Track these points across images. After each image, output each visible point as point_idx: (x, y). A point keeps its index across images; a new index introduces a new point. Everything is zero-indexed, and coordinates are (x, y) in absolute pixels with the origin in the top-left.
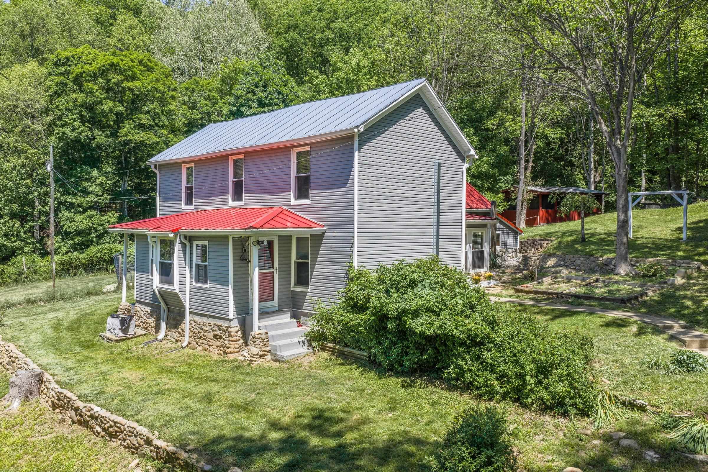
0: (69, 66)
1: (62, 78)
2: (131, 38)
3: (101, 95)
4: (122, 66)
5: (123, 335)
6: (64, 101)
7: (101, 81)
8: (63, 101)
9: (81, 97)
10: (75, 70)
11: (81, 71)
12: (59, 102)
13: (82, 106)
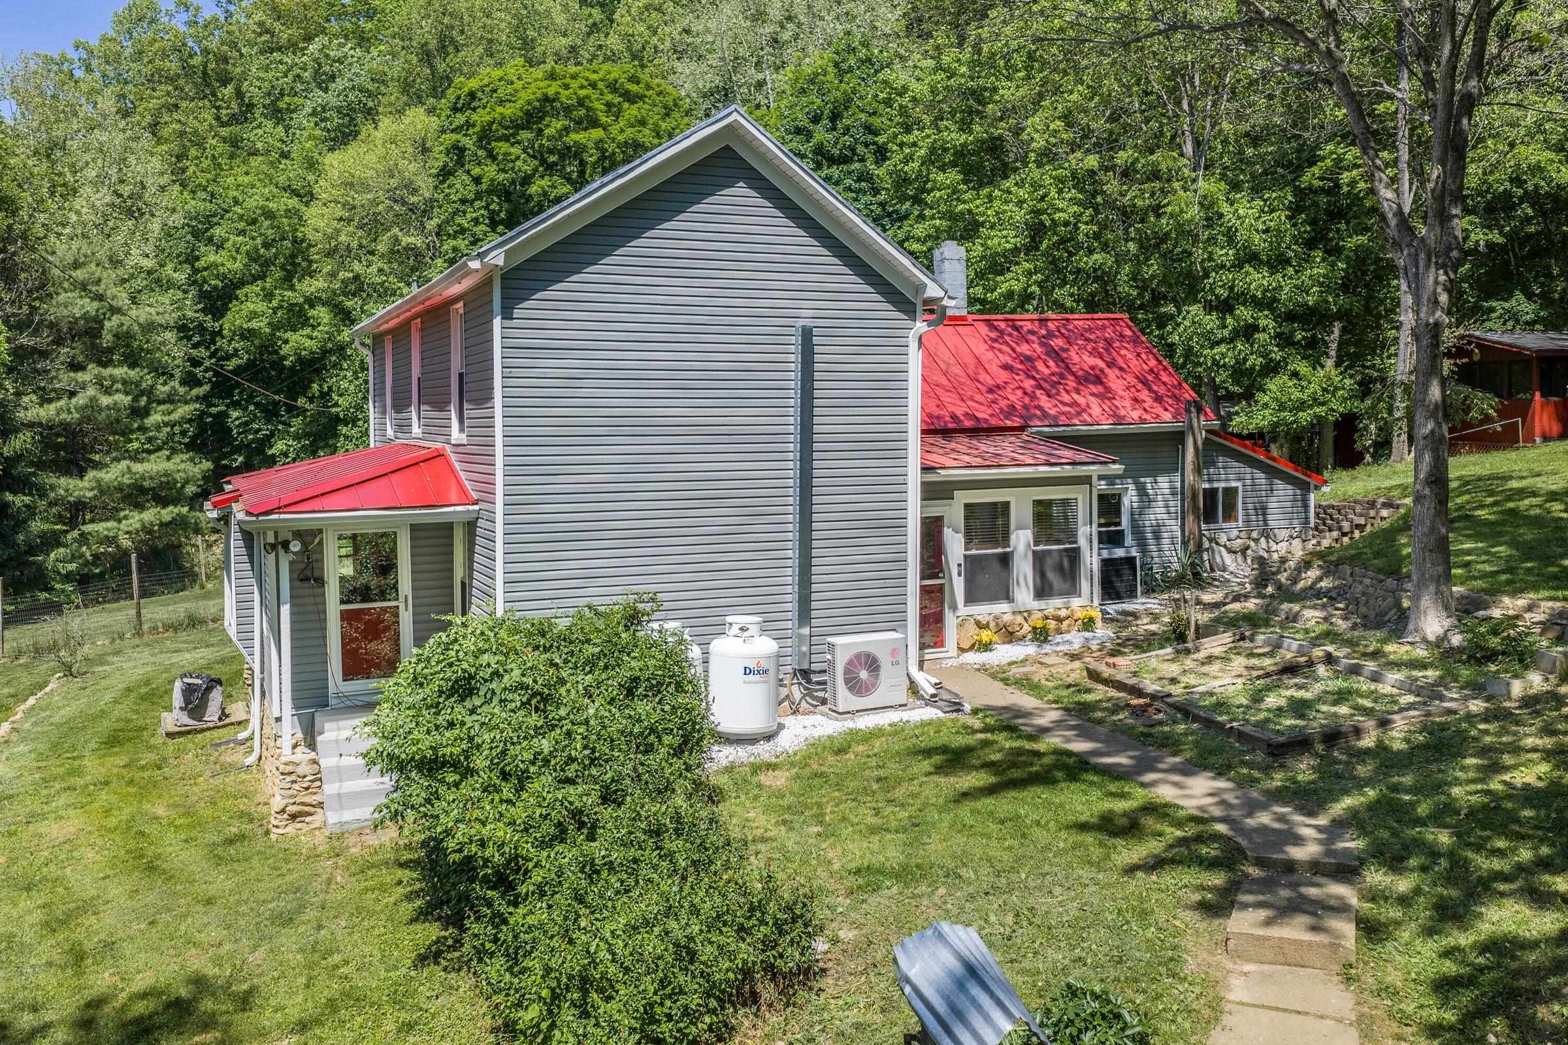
0: (474, 109)
1: (455, 136)
2: (647, 33)
3: (526, 166)
4: (564, 100)
5: (191, 722)
6: (461, 185)
7: (525, 135)
8: (458, 186)
9: (490, 171)
10: (481, 117)
11: (488, 118)
12: (449, 187)
13: (489, 192)
